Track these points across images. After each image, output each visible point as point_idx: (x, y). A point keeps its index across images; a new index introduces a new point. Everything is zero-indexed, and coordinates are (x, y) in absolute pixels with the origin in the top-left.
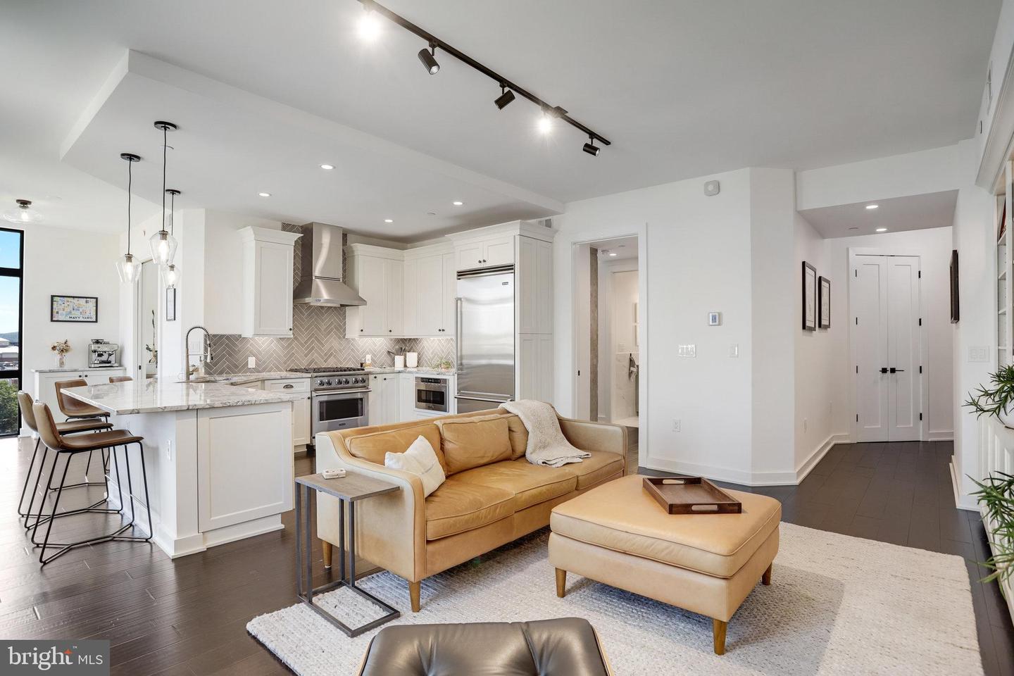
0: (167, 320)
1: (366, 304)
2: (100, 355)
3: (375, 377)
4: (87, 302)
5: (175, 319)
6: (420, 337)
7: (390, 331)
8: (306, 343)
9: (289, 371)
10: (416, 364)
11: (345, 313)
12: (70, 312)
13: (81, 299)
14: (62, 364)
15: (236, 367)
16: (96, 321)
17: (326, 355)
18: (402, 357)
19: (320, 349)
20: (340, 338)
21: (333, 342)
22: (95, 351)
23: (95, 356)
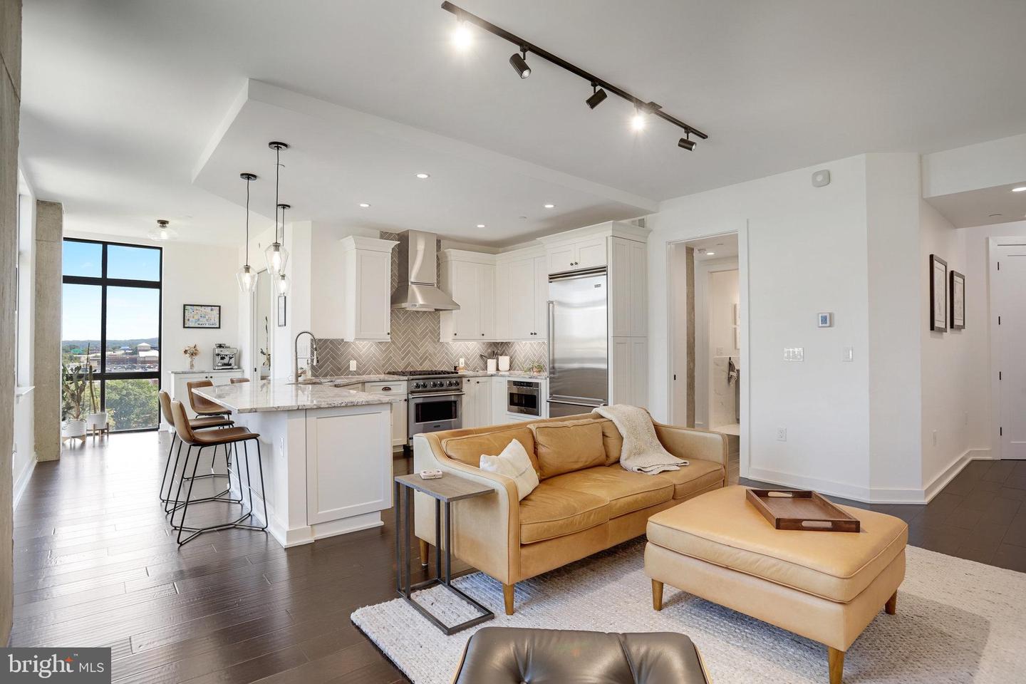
0: (279, 326)
1: (459, 309)
2: (223, 358)
3: (466, 381)
4: (212, 310)
5: (285, 325)
6: (512, 341)
7: (483, 335)
9: (387, 373)
11: (438, 317)
12: (199, 320)
13: (206, 308)
14: (192, 366)
15: (339, 369)
16: (219, 328)
17: (421, 358)
18: (496, 361)
19: (416, 352)
20: (435, 342)
21: (427, 346)
22: (218, 355)
23: (218, 359)
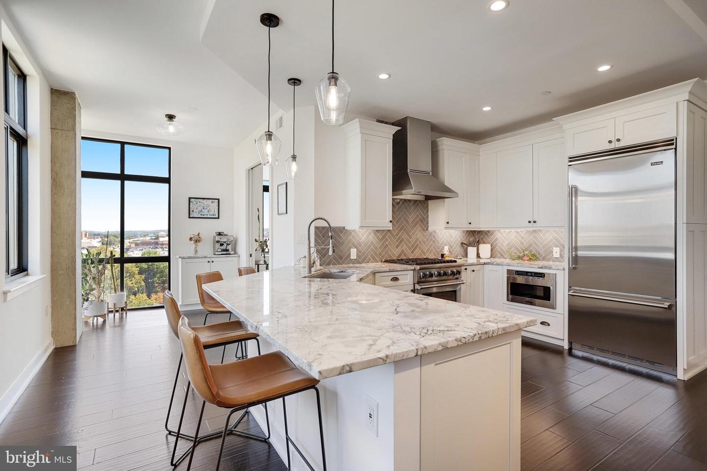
0: (279, 214)
1: (457, 196)
2: (222, 245)
3: (466, 269)
4: (212, 202)
5: (287, 213)
6: (493, 229)
7: (470, 223)
8: (397, 235)
9: (384, 261)
10: (489, 256)
11: (427, 206)
12: (201, 211)
13: (209, 200)
14: (196, 251)
15: (341, 258)
16: (218, 218)
17: (413, 246)
18: (475, 248)
19: (409, 241)
20: (424, 230)
21: (417, 234)
22: (218, 242)
23: (218, 245)
